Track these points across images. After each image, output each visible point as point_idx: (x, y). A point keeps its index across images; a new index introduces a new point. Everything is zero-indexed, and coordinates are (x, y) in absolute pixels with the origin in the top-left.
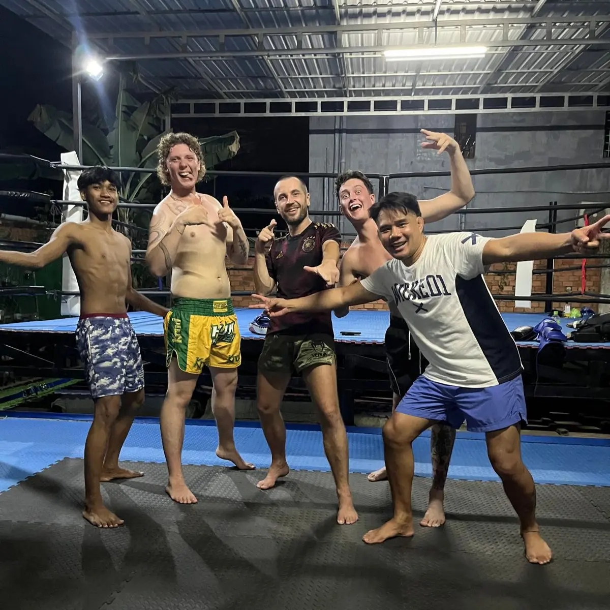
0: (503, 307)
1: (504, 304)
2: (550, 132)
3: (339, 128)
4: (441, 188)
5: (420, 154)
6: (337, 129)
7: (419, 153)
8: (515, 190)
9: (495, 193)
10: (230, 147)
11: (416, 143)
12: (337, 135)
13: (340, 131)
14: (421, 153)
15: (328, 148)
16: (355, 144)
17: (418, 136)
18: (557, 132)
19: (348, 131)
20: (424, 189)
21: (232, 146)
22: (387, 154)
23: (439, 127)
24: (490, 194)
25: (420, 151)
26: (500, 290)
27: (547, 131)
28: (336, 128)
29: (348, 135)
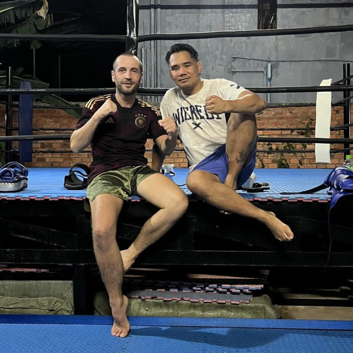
0: (307, 164)
1: (307, 161)
2: (340, 8)
3: (154, 4)
4: (248, 58)
5: (228, 28)
6: (152, 5)
7: (227, 26)
8: (313, 59)
9: (297, 63)
10: (38, 12)
11: (224, 18)
12: (152, 10)
13: (155, 7)
14: (229, 26)
15: (145, 22)
16: (169, 19)
17: (226, 12)
18: (347, 9)
19: (163, 7)
20: (232, 59)
21: (40, 11)
22: (198, 27)
23: (244, 4)
24: (292, 63)
25: (228, 24)
26: (303, 148)
27: (339, 8)
28: (152, 3)
29: (163, 10)
